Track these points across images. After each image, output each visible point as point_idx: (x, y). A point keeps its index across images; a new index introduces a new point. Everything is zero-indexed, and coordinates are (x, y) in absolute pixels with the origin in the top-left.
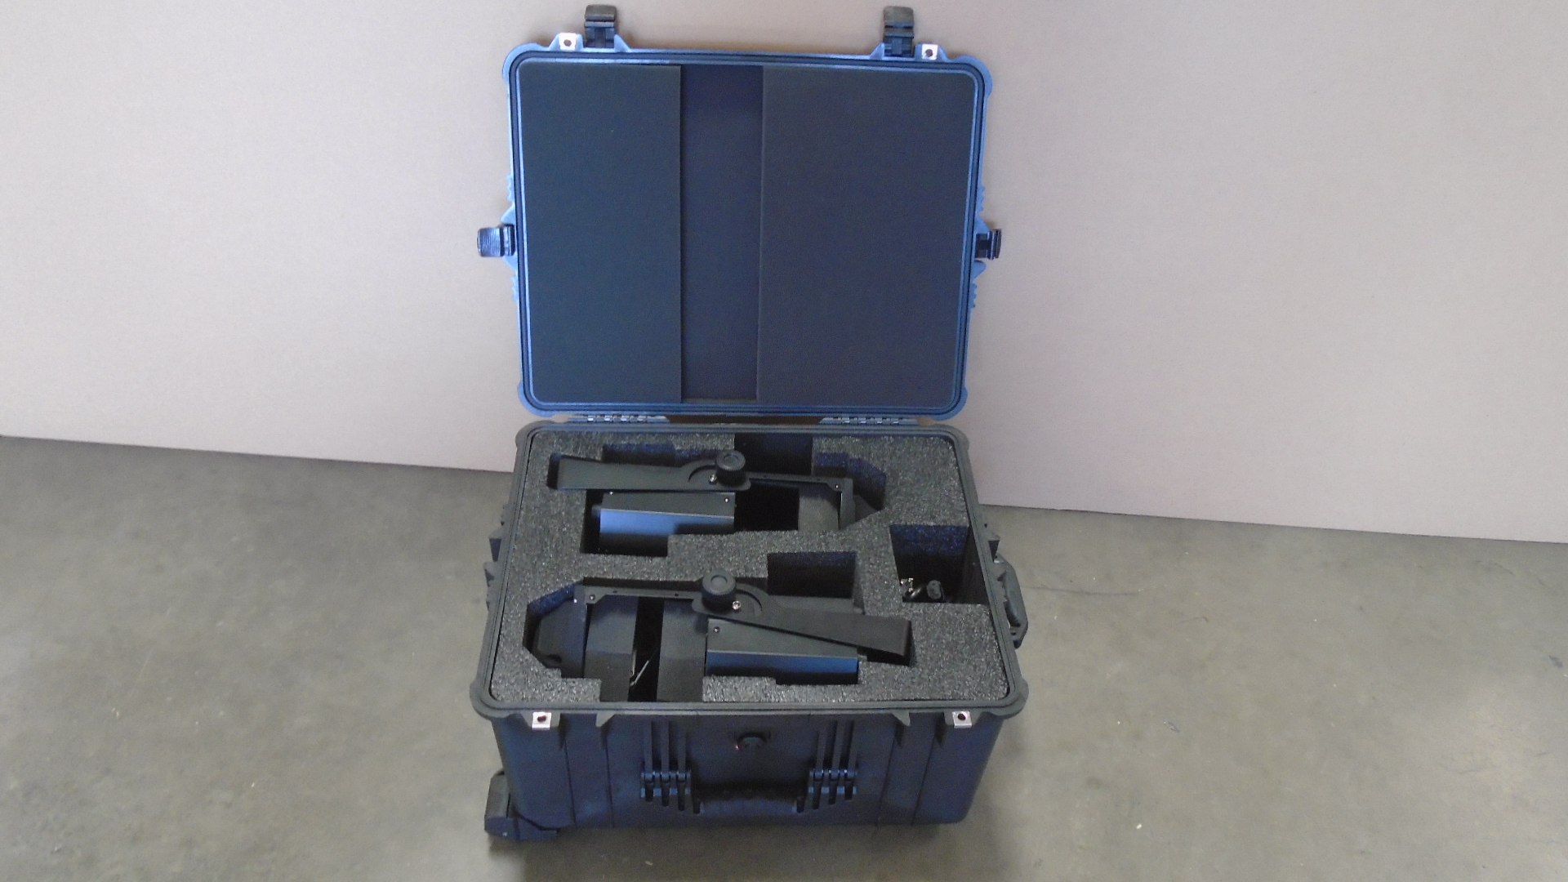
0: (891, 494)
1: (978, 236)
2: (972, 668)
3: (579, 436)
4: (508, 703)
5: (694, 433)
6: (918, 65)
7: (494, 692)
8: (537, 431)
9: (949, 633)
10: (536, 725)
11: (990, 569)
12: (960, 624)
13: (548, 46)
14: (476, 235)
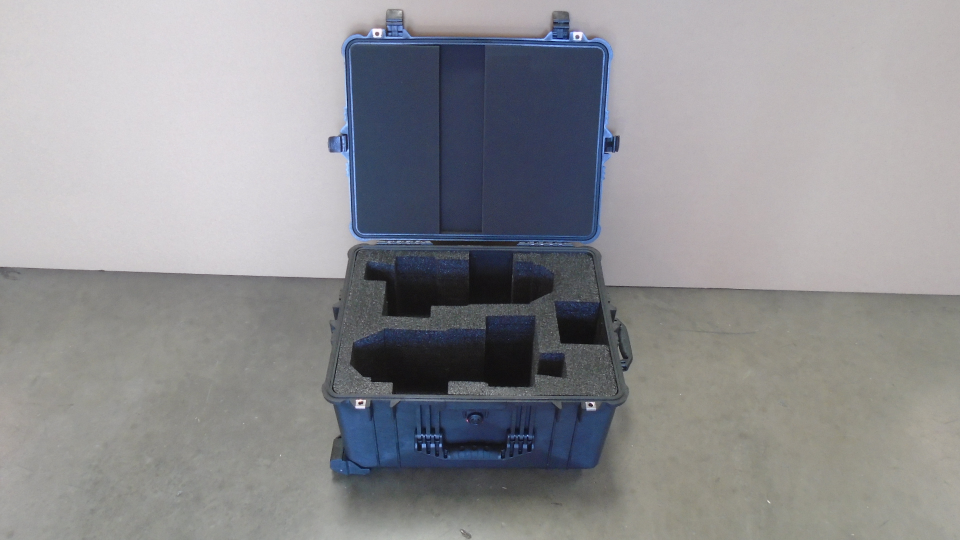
0: (556, 284)
1: (606, 139)
2: (598, 379)
3: (383, 252)
4: (343, 395)
5: (447, 251)
6: (573, 43)
7: (335, 389)
8: (359, 249)
9: (586, 360)
10: (358, 407)
11: (611, 327)
12: (592, 356)
13: (366, 36)
14: (327, 141)
